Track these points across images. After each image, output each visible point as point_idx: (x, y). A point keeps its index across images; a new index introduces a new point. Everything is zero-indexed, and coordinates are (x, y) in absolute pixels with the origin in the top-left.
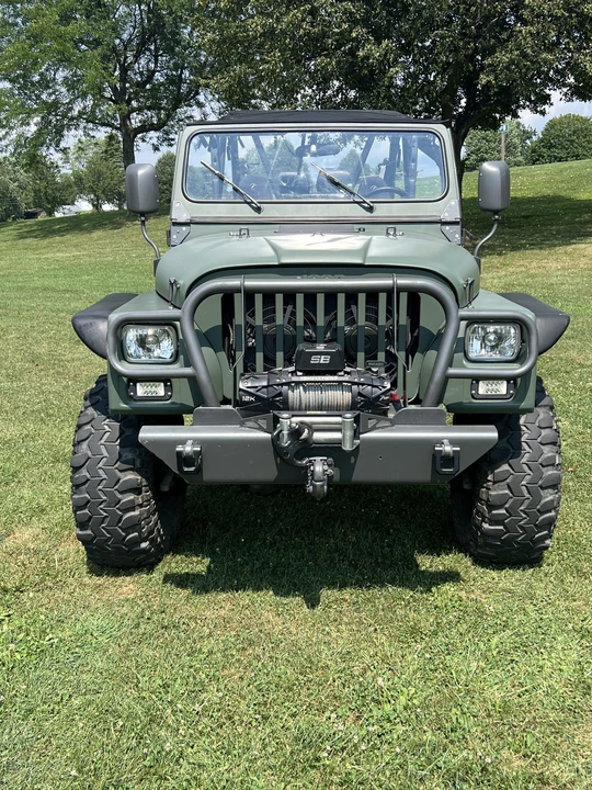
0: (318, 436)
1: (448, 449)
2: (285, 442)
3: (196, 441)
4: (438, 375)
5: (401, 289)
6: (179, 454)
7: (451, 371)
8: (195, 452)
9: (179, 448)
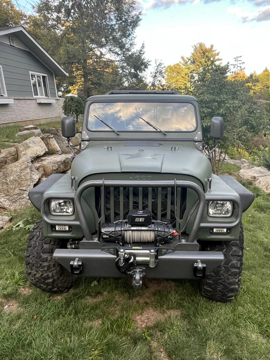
0: (138, 259)
1: (200, 265)
2: (122, 264)
3: (80, 259)
4: (195, 227)
5: (178, 186)
6: (72, 266)
7: (202, 225)
8: (79, 265)
9: (72, 263)
